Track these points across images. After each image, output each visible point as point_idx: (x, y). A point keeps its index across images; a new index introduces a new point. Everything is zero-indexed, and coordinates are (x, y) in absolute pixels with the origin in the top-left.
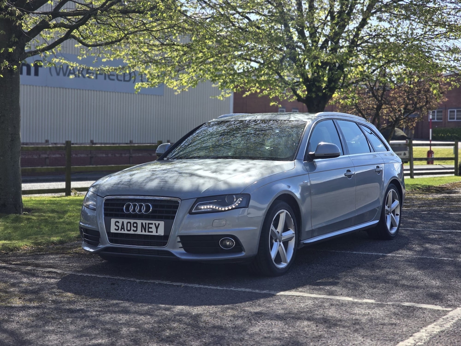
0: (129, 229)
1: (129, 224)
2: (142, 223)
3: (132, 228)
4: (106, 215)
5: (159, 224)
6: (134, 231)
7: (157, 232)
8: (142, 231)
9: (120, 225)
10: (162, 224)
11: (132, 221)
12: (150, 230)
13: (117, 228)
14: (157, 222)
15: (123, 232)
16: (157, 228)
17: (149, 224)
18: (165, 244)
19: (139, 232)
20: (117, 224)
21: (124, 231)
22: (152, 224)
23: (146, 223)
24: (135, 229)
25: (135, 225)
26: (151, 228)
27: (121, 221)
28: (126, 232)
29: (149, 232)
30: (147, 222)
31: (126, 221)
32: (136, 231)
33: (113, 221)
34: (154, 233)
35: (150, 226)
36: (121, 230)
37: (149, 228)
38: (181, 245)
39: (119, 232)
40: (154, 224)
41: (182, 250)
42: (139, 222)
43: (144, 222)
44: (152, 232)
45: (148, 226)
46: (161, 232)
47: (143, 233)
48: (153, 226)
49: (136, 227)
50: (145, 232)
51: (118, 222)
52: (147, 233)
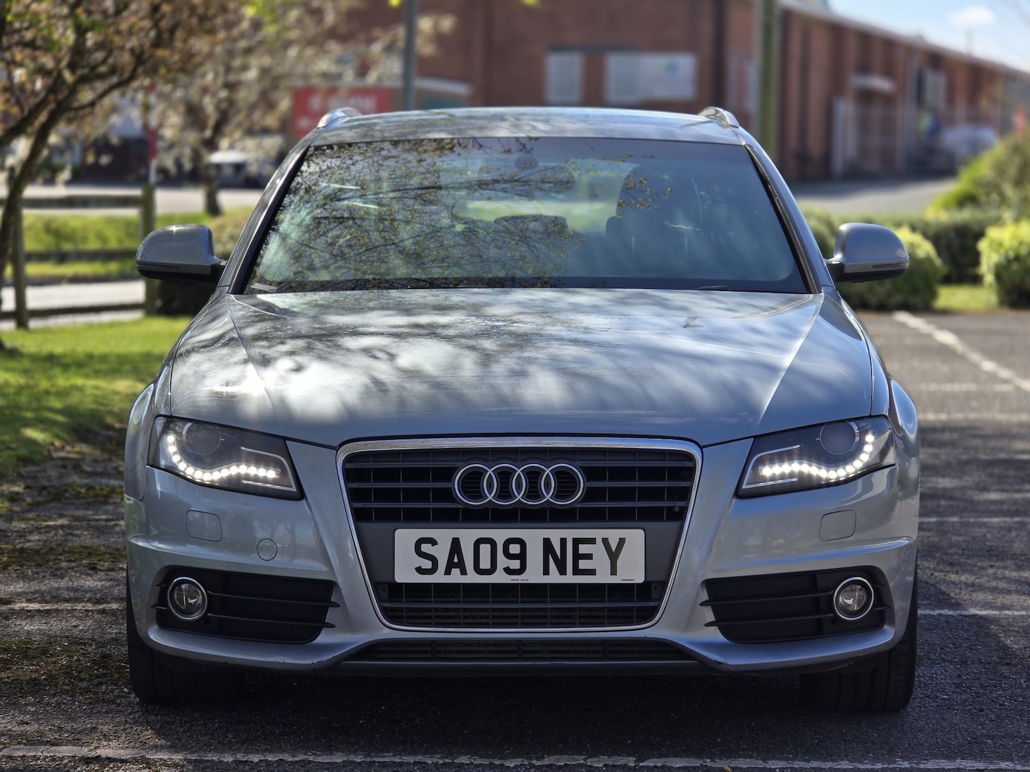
0: (485, 564)
1: (485, 549)
2: (547, 543)
3: (502, 561)
4: (360, 516)
5: (622, 542)
6: (508, 571)
7: (614, 571)
8: (546, 571)
9: (442, 553)
10: (635, 539)
11: (500, 535)
12: (583, 564)
13: (427, 564)
14: (614, 535)
15: (456, 577)
16: (613, 556)
17: (577, 542)
18: (647, 615)
19: (534, 575)
20: (425, 548)
21: (464, 572)
22: (592, 541)
23: (563, 542)
24: (515, 564)
25: (515, 549)
26: (589, 557)
27: (444, 536)
28: (472, 578)
29: (577, 571)
30: (570, 534)
31: (468, 536)
32: (522, 570)
33: (405, 538)
34: (603, 577)
35: (583, 549)
36: (448, 572)
37: (577, 557)
38: (709, 615)
39: (439, 578)
40: (599, 541)
41: (715, 635)
42: (534, 537)
43: (555, 535)
44: (592, 572)
45: (575, 549)
46: (632, 570)
47: (555, 577)
48: (598, 550)
49: (522, 557)
50: (562, 571)
51: (433, 542)
52: (570, 578)
